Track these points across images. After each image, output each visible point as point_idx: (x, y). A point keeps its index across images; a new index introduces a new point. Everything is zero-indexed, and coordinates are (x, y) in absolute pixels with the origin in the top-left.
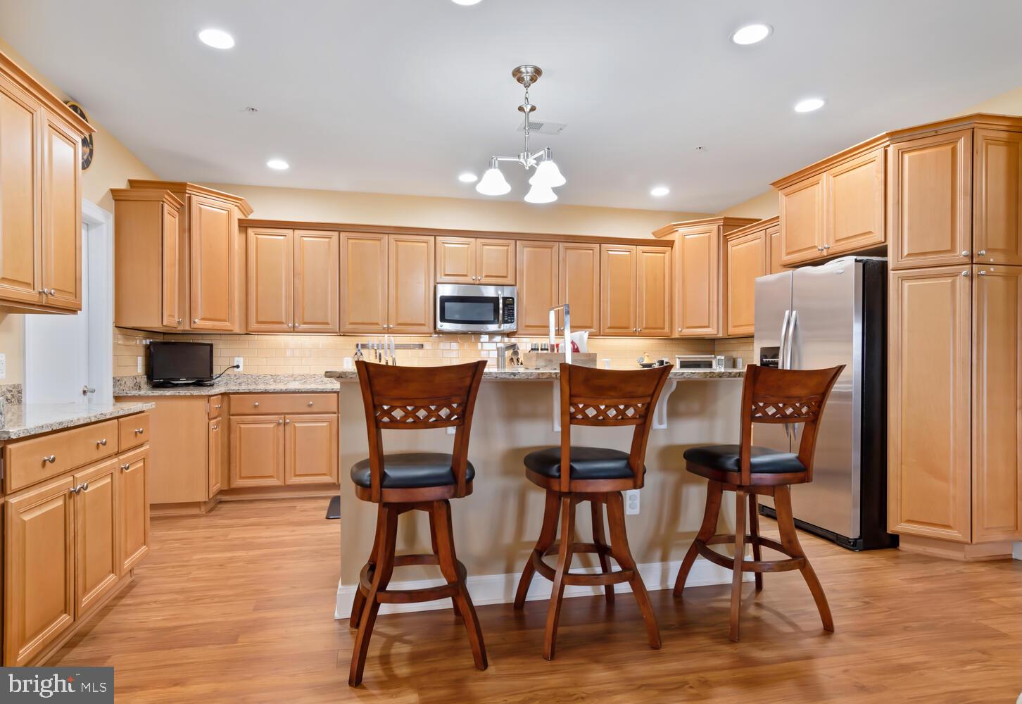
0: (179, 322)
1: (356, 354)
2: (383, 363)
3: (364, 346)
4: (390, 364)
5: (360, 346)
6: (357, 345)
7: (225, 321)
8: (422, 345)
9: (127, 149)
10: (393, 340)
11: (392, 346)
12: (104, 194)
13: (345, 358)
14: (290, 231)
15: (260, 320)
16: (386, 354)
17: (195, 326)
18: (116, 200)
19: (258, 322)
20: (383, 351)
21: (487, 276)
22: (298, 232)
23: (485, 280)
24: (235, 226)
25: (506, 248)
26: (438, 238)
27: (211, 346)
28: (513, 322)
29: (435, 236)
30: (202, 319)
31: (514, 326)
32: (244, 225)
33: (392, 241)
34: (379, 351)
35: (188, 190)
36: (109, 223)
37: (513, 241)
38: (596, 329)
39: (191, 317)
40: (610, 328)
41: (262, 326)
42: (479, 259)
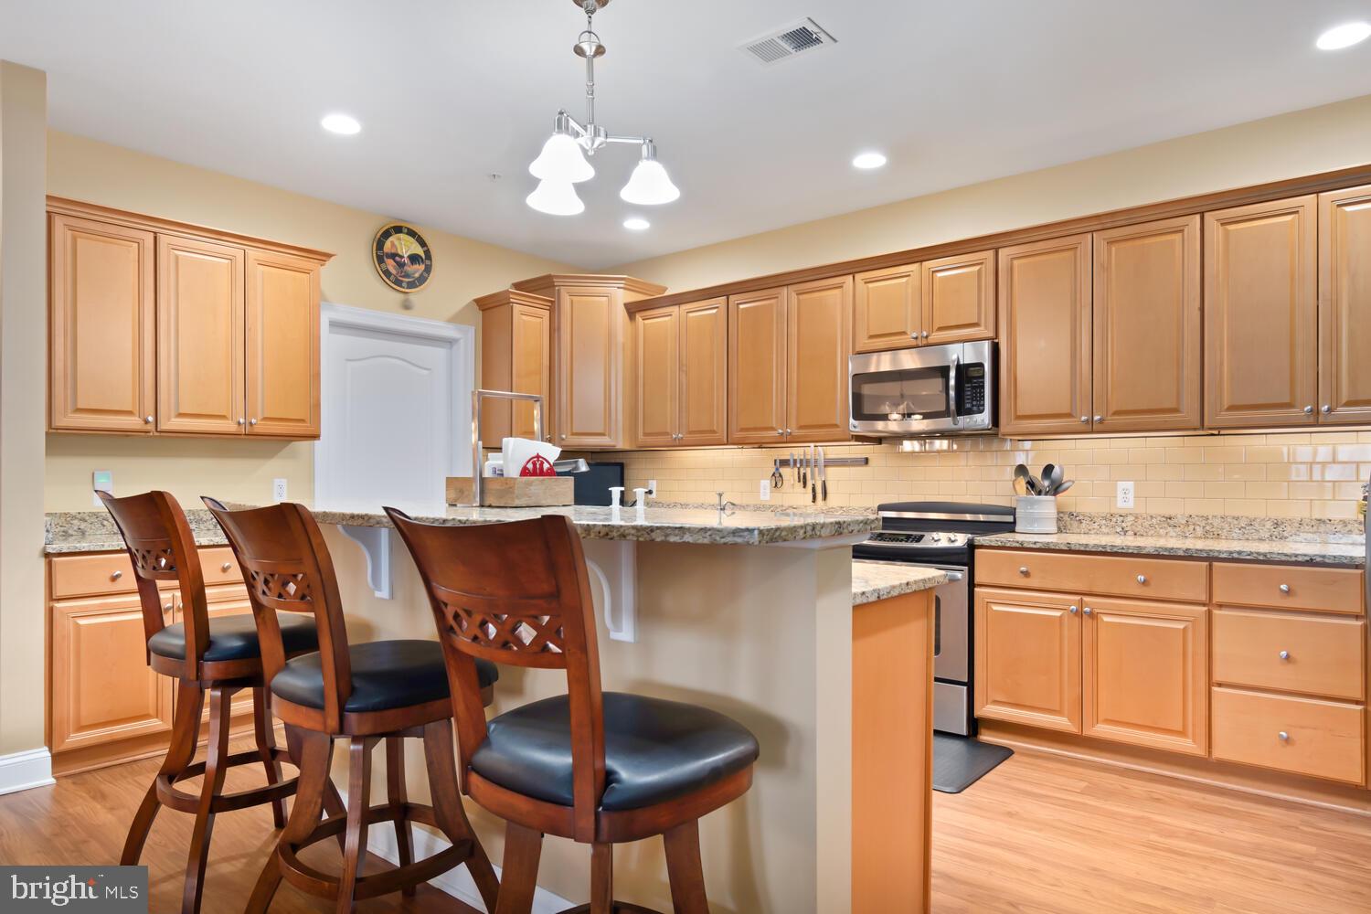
1: (773, 475)
3: (784, 463)
5: (778, 463)
6: (775, 461)
7: (603, 435)
8: (866, 461)
10: (822, 454)
11: (822, 462)
12: (460, 304)
13: (762, 481)
14: (676, 308)
15: (648, 431)
16: (812, 475)
17: (564, 443)
18: (483, 310)
19: (647, 436)
20: (808, 471)
21: (940, 329)
22: (685, 307)
23: (937, 336)
24: (621, 314)
25: (977, 268)
26: (857, 276)
27: (622, 466)
28: (981, 412)
29: (853, 274)
30: (573, 434)
31: (983, 419)
32: (633, 310)
33: (794, 295)
34: (802, 471)
35: (557, 282)
36: (467, 339)
37: (990, 254)
38: (1190, 412)
39: (560, 434)
40: (1232, 408)
41: (650, 440)
42: (926, 300)
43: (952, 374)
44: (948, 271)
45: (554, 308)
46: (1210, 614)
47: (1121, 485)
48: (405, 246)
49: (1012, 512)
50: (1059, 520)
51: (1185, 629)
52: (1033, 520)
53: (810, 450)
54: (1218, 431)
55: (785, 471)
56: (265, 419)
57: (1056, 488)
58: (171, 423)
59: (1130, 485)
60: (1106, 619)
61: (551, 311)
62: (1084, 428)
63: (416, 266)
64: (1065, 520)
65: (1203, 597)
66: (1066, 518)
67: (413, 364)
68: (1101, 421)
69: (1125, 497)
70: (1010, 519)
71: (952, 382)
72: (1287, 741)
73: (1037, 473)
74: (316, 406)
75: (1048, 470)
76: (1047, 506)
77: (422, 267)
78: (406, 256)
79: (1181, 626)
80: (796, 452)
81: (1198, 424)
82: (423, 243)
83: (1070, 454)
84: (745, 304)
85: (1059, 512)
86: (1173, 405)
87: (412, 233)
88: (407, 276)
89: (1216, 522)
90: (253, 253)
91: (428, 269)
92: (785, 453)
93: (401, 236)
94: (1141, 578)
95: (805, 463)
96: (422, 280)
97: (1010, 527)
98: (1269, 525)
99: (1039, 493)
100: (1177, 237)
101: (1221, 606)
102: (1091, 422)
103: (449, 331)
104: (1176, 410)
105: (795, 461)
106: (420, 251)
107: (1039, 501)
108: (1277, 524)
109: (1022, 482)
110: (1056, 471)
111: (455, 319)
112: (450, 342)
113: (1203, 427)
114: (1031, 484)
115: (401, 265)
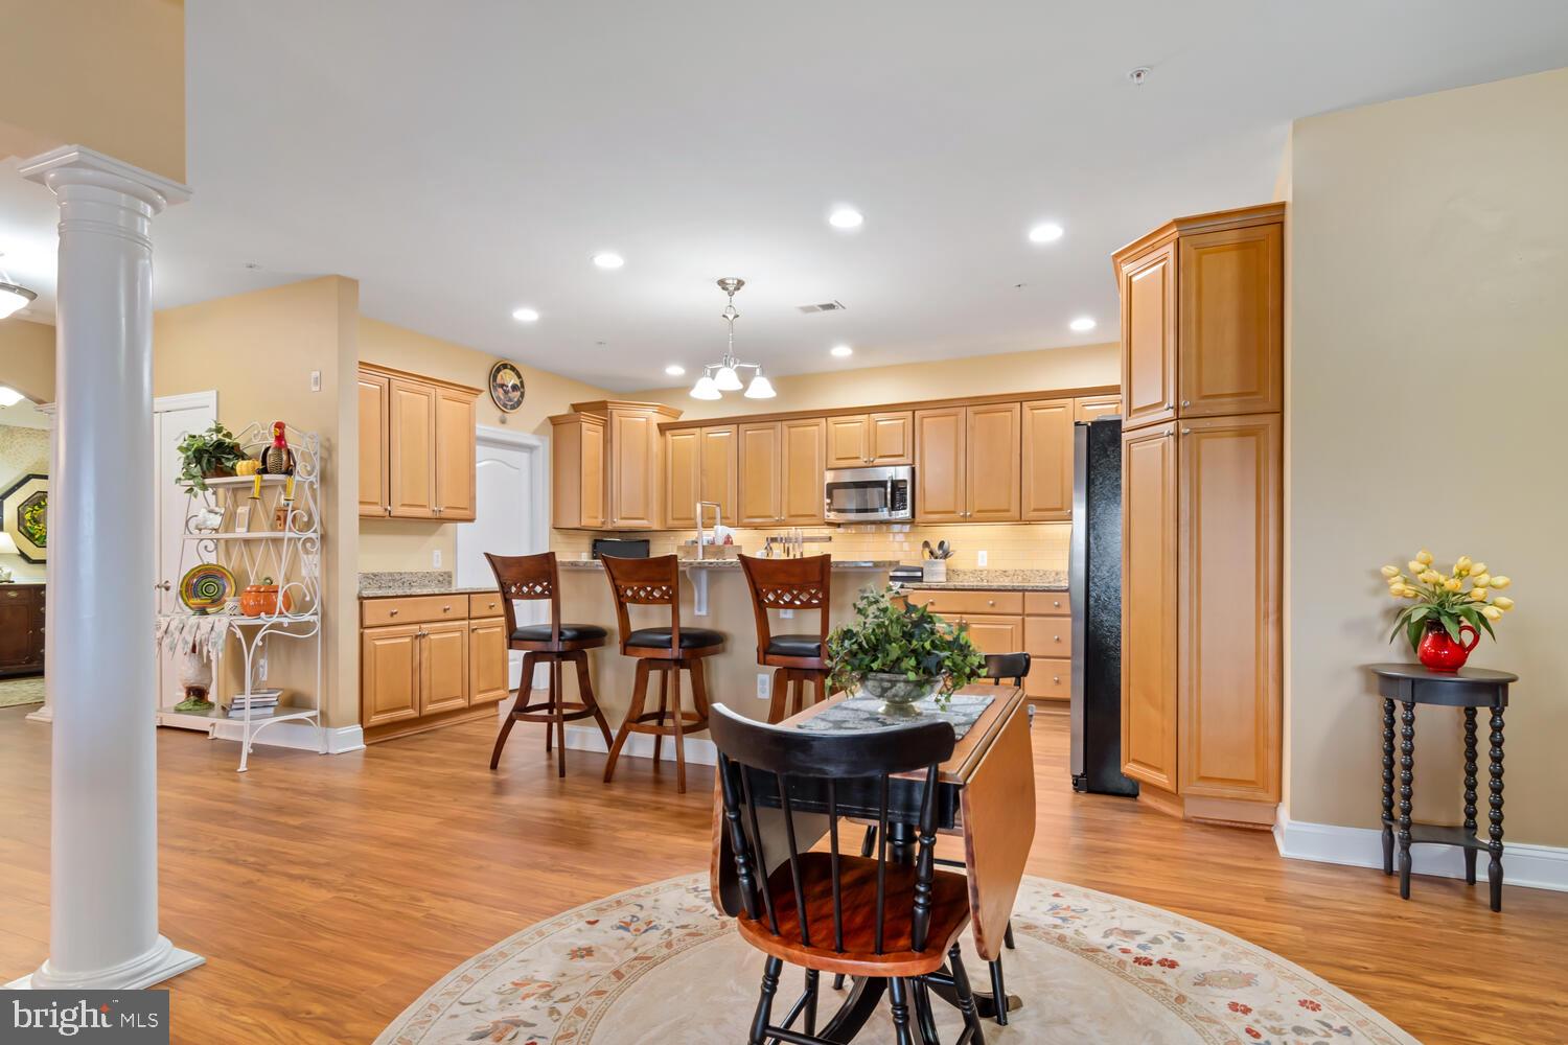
0: (603, 523)
1: (765, 548)
2: (791, 557)
3: (774, 540)
4: (798, 557)
5: (769, 540)
6: (767, 538)
7: (643, 519)
8: (830, 539)
9: (559, 378)
10: (802, 534)
11: (800, 539)
12: (541, 421)
14: (698, 430)
15: (675, 516)
16: (793, 548)
17: (615, 525)
18: (554, 425)
19: (674, 519)
20: (791, 546)
21: (881, 457)
22: (705, 430)
23: (878, 461)
24: (655, 431)
25: (902, 421)
26: (829, 419)
27: (647, 541)
28: (905, 509)
29: (826, 417)
30: (622, 519)
31: (905, 514)
32: (663, 428)
33: (785, 429)
34: (786, 545)
35: (610, 406)
36: (544, 446)
37: (910, 413)
38: (1015, 513)
39: (612, 518)
40: (1035, 510)
41: (676, 523)
42: (872, 439)
43: (889, 485)
44: (883, 421)
45: (607, 426)
46: (1023, 619)
47: (980, 553)
48: (509, 379)
49: (921, 570)
50: (947, 574)
51: (1012, 629)
52: (934, 574)
53: (792, 531)
54: (1029, 522)
55: (773, 545)
56: (447, 508)
57: (946, 555)
58: (398, 511)
59: (985, 553)
60: (974, 626)
61: (605, 426)
62: (962, 520)
63: (515, 393)
64: (950, 573)
65: (1020, 611)
66: (951, 573)
67: (509, 465)
68: (970, 516)
69: (983, 560)
70: (919, 574)
71: (889, 490)
72: (1058, 682)
73: (935, 546)
74: (473, 499)
75: (941, 544)
76: (941, 566)
77: (519, 393)
78: (510, 385)
79: (1010, 627)
80: (782, 532)
81: (1018, 518)
82: (519, 377)
83: (953, 535)
84: (750, 432)
85: (947, 570)
86: (1006, 508)
87: (513, 369)
88: (510, 400)
89: (1028, 573)
90: (440, 391)
91: (522, 395)
92: (775, 533)
93: (507, 371)
94: (991, 602)
95: (788, 540)
96: (519, 403)
97: (920, 579)
98: (1053, 574)
99: (936, 558)
100: (1008, 414)
101: (1029, 615)
102: (965, 516)
103: (533, 441)
104: (1008, 511)
105: (782, 539)
106: (518, 382)
107: (935, 563)
108: (1057, 574)
109: (927, 551)
110: (946, 544)
111: (536, 432)
112: (530, 449)
113: (1021, 520)
114: (932, 553)
115: (506, 392)
